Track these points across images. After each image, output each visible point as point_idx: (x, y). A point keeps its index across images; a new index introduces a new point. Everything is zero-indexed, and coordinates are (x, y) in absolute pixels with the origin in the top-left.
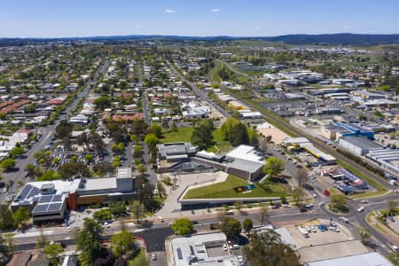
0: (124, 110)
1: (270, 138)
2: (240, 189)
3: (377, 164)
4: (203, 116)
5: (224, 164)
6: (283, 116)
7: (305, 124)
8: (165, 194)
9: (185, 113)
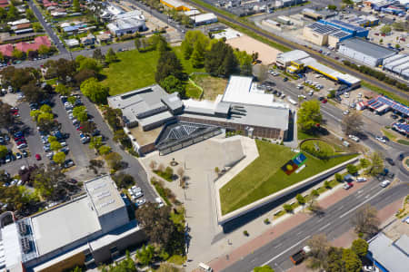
0: (12, 32)
1: (256, 56)
2: (290, 167)
3: (401, 78)
4: (141, 29)
5: (235, 120)
6: (242, 16)
7: (278, 25)
8: (177, 202)
9: (112, 27)
